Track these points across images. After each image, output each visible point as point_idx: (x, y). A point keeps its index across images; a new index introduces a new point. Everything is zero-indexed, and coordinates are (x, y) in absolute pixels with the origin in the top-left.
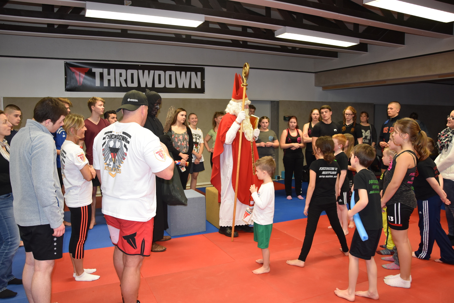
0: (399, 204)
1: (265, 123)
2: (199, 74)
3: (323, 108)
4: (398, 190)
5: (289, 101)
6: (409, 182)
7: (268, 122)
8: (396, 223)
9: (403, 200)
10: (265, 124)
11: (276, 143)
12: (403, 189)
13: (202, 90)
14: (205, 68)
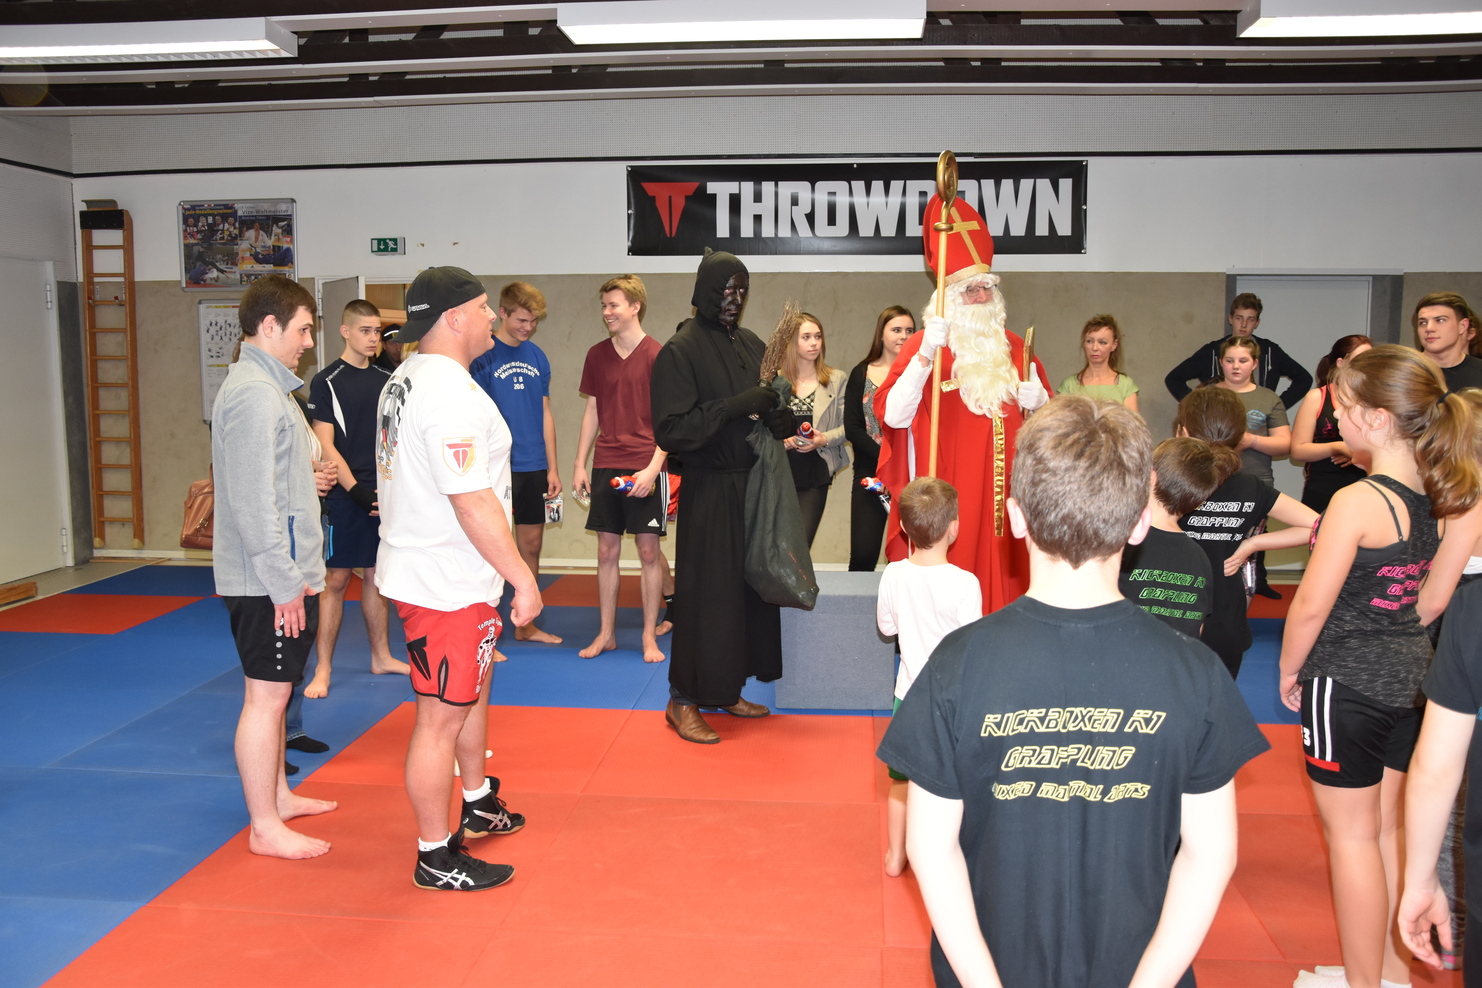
1: (1237, 362)
2: (1066, 185)
6: (1377, 602)
7: (1248, 356)
10: (1237, 364)
11: (1279, 438)
13: (1074, 244)
14: (1087, 165)
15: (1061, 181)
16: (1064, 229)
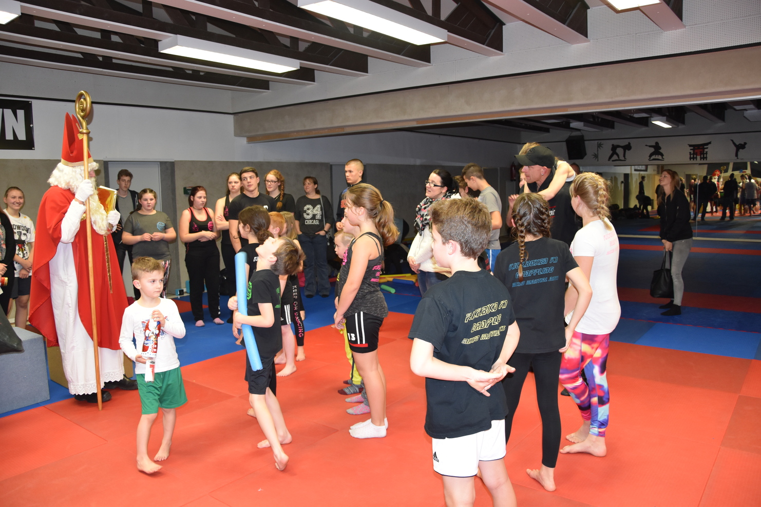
0: (362, 313)
1: (149, 200)
2: (21, 113)
3: (246, 171)
4: (358, 293)
5: (191, 161)
6: (373, 280)
7: (153, 197)
8: (359, 343)
9: (367, 306)
10: (149, 202)
12: (366, 291)
13: (29, 144)
14: (31, 103)
15: (18, 111)
16: (22, 136)
